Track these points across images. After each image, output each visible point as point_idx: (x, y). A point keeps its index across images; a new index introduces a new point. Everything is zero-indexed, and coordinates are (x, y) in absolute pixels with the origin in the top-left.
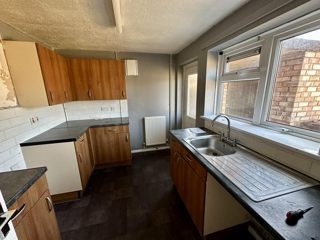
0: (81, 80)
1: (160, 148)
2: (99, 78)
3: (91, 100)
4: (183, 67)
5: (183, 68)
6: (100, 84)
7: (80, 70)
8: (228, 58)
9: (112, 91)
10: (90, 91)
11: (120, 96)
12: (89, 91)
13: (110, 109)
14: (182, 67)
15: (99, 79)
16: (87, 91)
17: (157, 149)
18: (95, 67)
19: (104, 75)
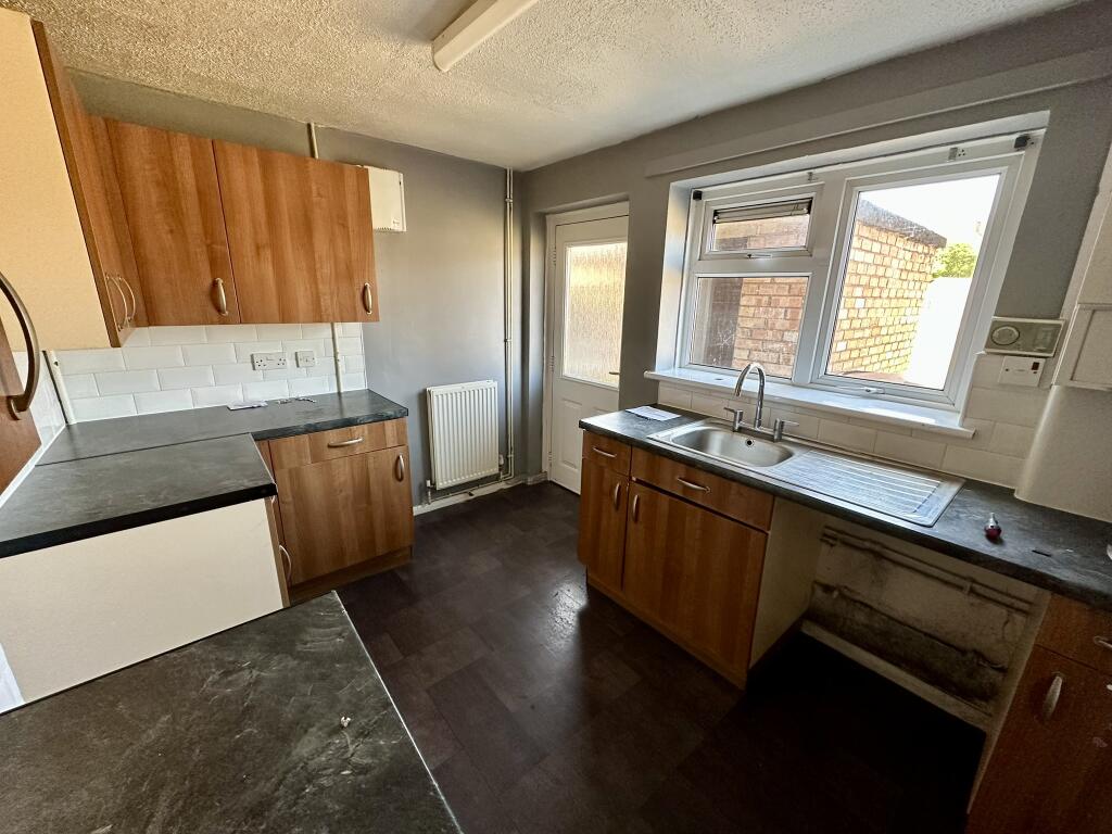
0: (171, 231)
1: (478, 492)
2: (264, 229)
3: (224, 322)
4: (547, 217)
5: (544, 221)
6: (267, 254)
7: (168, 183)
8: (716, 213)
9: (320, 286)
10: (221, 282)
11: (355, 308)
12: (215, 284)
13: (290, 363)
14: (542, 218)
15: (264, 236)
16: (208, 282)
17: (471, 495)
18: (244, 180)
19: (286, 217)
